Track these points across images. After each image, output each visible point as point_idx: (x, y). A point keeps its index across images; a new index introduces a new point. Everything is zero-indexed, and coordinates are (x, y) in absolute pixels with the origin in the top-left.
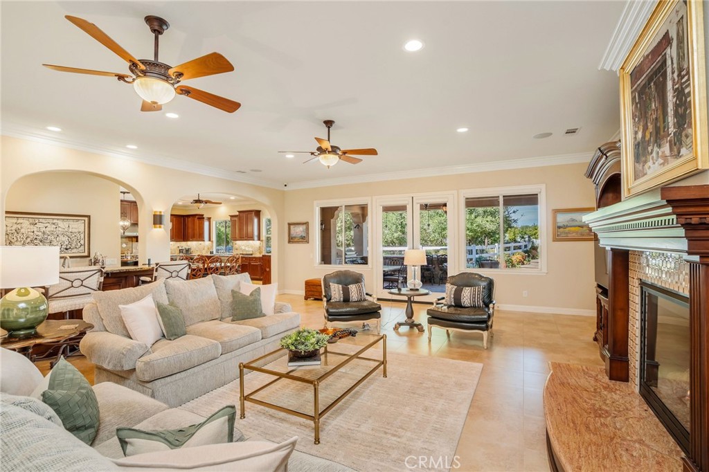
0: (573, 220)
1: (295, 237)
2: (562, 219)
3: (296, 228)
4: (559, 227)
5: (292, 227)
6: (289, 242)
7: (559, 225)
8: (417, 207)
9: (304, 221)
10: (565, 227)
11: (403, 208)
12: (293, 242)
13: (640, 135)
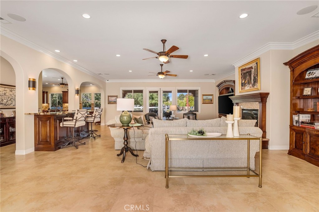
0: (207, 98)
1: (111, 102)
2: (205, 97)
3: (112, 98)
4: (204, 100)
5: (110, 97)
6: (108, 104)
7: (204, 99)
8: (162, 92)
9: (116, 95)
10: (205, 100)
11: (157, 92)
12: (110, 104)
13: (243, 82)
